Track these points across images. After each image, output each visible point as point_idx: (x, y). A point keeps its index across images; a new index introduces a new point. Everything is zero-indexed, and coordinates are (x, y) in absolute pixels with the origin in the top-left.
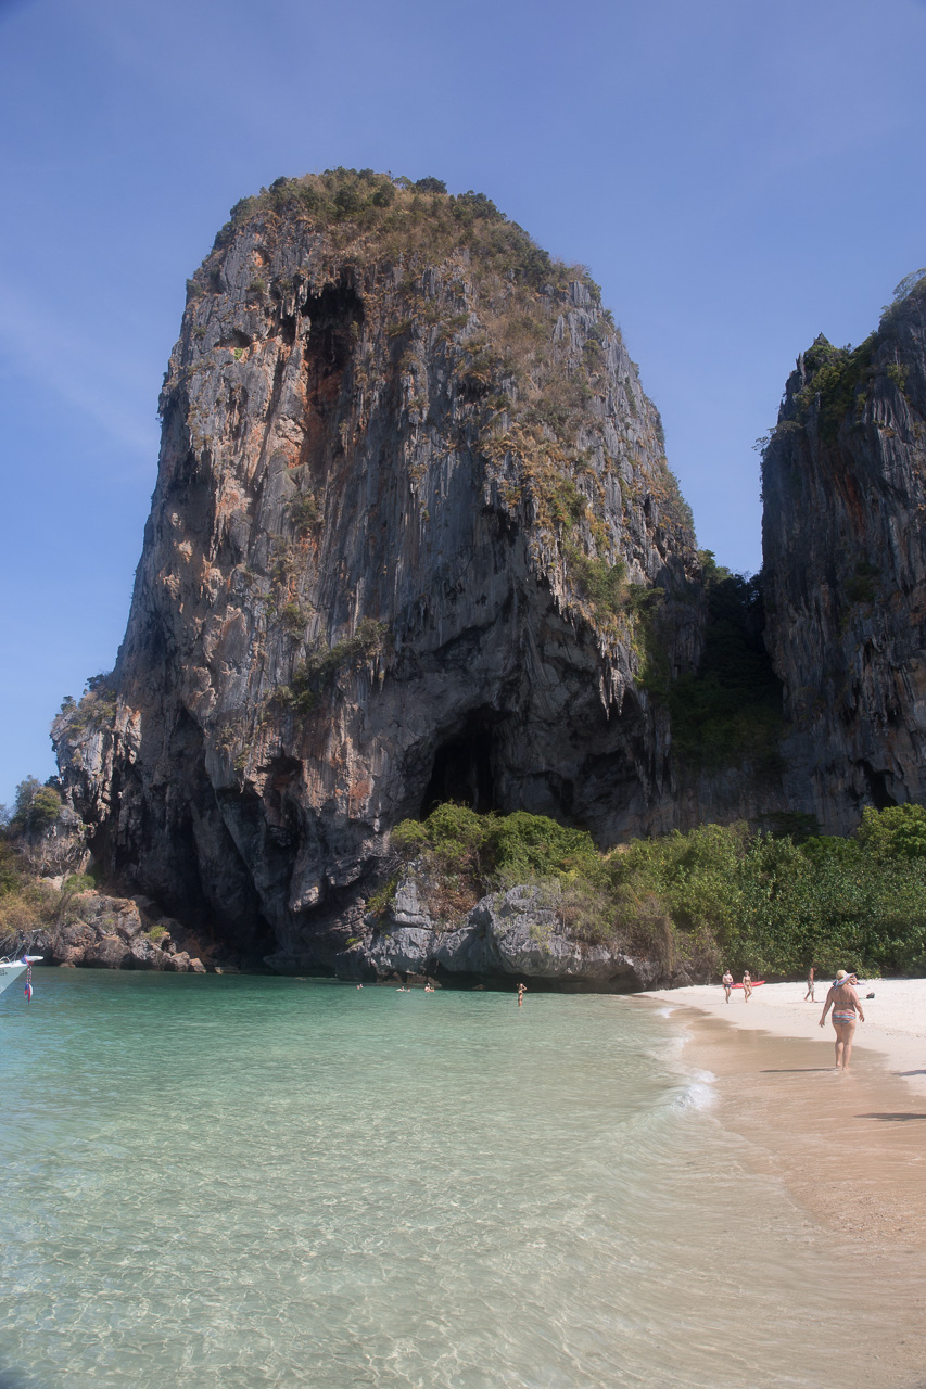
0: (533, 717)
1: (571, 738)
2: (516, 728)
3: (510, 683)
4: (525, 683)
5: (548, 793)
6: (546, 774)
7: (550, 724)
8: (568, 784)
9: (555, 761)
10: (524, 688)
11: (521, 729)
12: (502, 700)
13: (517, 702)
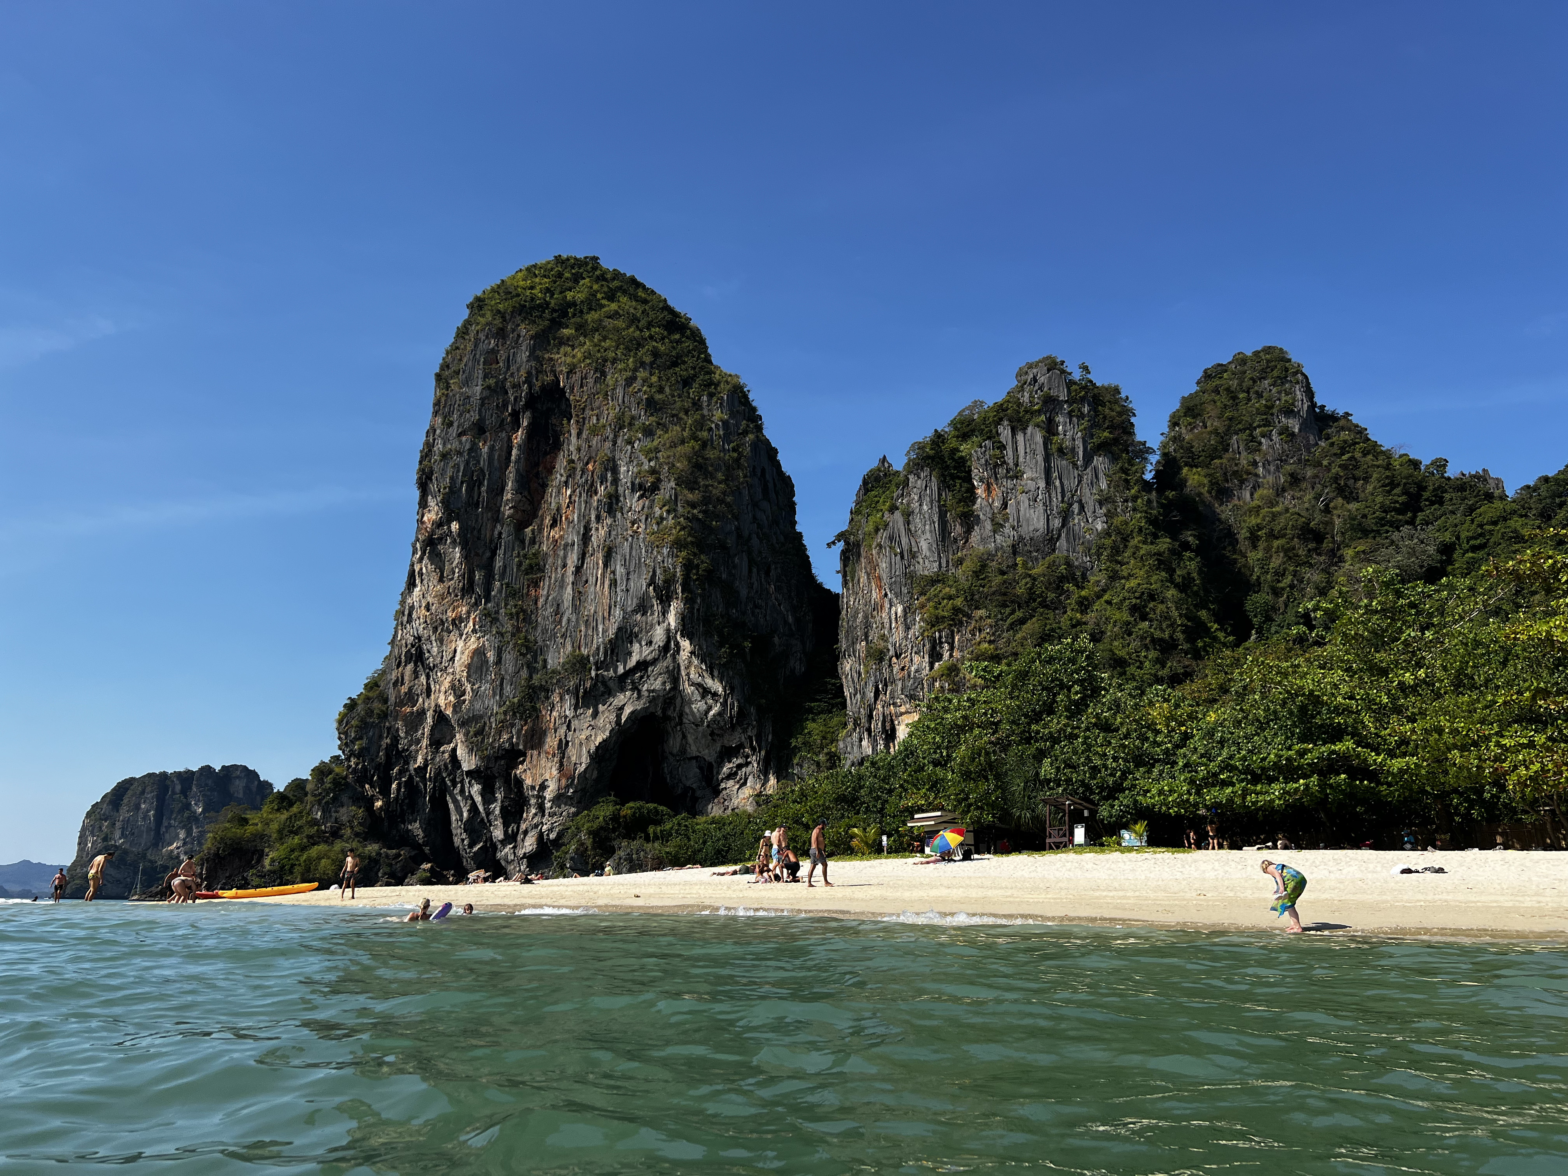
0: (685, 720)
1: (710, 735)
2: (675, 727)
3: (669, 698)
4: (679, 698)
5: (698, 770)
6: (696, 758)
7: (697, 725)
8: (710, 764)
9: (701, 750)
10: (678, 701)
11: (678, 728)
12: (664, 710)
13: (674, 710)
